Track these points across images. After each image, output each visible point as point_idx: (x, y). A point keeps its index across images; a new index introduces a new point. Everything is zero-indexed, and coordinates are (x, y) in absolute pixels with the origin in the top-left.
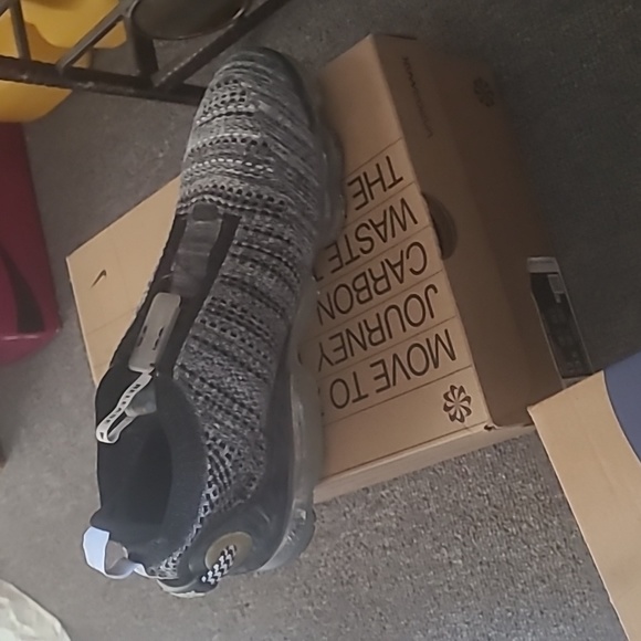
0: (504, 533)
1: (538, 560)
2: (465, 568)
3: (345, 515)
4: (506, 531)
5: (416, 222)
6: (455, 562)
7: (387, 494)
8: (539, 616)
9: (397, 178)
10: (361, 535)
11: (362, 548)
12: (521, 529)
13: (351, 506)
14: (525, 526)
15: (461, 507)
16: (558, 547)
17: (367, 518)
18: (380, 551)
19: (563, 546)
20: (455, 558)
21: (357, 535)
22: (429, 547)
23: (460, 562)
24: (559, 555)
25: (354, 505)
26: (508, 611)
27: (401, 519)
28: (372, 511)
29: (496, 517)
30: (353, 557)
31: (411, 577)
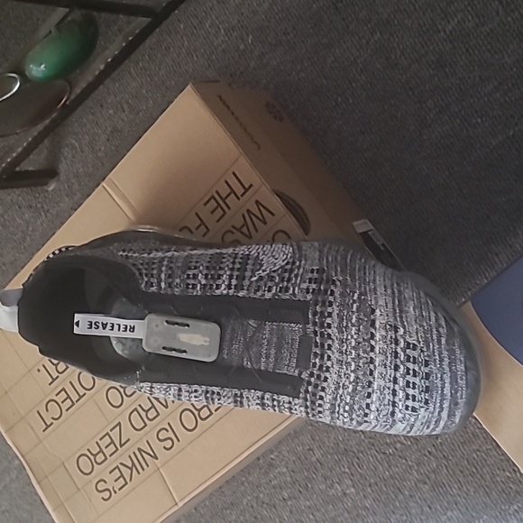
0: (382, 456)
1: (416, 468)
2: (358, 493)
3: (242, 484)
4: (385, 453)
5: (273, 214)
6: (348, 491)
7: (277, 456)
8: (428, 510)
9: (247, 186)
10: (261, 496)
11: (265, 505)
12: (396, 449)
13: (247, 475)
14: (398, 445)
15: (342, 446)
16: (430, 453)
17: (263, 481)
18: (282, 504)
19: (434, 451)
20: (348, 488)
21: (257, 498)
22: (323, 487)
23: (353, 490)
24: (432, 458)
25: (249, 474)
26: (402, 515)
27: (293, 472)
28: (266, 473)
29: (373, 445)
30: (259, 516)
31: (313, 515)
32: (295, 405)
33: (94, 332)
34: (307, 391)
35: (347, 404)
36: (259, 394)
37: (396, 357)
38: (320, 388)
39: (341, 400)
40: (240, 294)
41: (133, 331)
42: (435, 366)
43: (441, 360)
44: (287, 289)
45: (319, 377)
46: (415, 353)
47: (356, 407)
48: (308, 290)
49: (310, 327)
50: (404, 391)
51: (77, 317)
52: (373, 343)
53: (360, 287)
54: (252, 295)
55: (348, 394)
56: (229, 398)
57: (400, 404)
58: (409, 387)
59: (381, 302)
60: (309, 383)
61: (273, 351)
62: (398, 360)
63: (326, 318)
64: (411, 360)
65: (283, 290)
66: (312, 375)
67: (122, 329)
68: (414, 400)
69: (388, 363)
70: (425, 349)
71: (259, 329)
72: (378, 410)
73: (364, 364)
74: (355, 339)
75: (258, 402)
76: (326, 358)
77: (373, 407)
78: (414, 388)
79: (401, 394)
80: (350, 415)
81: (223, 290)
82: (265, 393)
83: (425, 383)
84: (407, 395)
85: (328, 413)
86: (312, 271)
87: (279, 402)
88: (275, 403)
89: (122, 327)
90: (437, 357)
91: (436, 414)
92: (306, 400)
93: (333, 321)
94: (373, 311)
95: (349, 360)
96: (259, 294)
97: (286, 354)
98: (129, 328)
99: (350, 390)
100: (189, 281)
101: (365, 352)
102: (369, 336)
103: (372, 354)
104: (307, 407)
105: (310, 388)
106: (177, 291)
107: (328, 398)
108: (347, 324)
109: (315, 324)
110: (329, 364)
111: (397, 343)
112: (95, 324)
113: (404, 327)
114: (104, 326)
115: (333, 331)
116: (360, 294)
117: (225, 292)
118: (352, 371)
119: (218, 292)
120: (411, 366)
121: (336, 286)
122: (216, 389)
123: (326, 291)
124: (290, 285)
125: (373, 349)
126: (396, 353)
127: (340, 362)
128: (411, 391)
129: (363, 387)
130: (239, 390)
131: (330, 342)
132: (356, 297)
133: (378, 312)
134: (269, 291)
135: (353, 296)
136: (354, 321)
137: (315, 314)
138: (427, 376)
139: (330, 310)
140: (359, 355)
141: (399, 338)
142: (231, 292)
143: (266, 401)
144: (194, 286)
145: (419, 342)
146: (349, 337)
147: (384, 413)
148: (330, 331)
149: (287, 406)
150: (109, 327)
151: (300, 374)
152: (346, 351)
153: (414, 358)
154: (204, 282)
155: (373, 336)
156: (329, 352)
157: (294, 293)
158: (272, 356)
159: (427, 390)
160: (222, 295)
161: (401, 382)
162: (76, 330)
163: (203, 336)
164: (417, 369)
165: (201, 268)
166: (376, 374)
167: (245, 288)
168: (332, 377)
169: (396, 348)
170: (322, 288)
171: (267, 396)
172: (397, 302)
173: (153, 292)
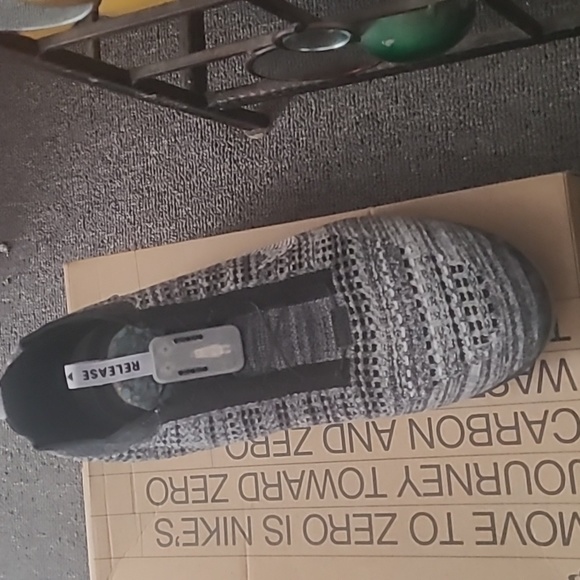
32: (349, 397)
33: (92, 383)
34: (357, 372)
35: (407, 368)
36: (304, 396)
37: (444, 287)
38: (371, 361)
39: (399, 365)
40: (251, 285)
41: (138, 369)
42: (490, 277)
43: (495, 271)
44: (301, 265)
45: (365, 348)
46: (464, 275)
47: (418, 367)
48: (324, 259)
49: (340, 295)
50: (465, 321)
51: (68, 369)
52: (413, 283)
53: (380, 234)
54: (265, 282)
55: (405, 354)
56: (270, 413)
57: (466, 338)
58: (470, 314)
59: (408, 239)
60: (357, 361)
61: (306, 339)
62: (447, 290)
63: (352, 278)
64: (462, 283)
65: (297, 267)
66: (357, 349)
67: (124, 370)
68: (480, 328)
69: (438, 298)
70: (473, 266)
71: (283, 317)
72: (444, 359)
73: (411, 310)
74: (393, 288)
75: (306, 408)
76: (367, 322)
77: (438, 358)
78: (476, 313)
79: (463, 327)
80: (415, 383)
81: (230, 286)
82: (310, 392)
83: (486, 302)
84: (471, 324)
85: (388, 392)
86: (323, 241)
87: (329, 399)
88: (326, 403)
89: (124, 367)
90: (490, 269)
91: (510, 334)
92: (359, 384)
93: (362, 278)
94: (402, 251)
95: (394, 314)
96: (272, 277)
97: (320, 336)
98: (132, 366)
99: (405, 349)
100: (189, 288)
101: (408, 297)
102: (407, 278)
103: (417, 296)
104: (363, 395)
105: (360, 367)
106: (178, 300)
107: (383, 370)
108: (379, 275)
109: (343, 289)
110: (372, 327)
111: (439, 272)
112: (91, 372)
113: (442, 253)
114: (103, 372)
115: (366, 290)
116: (384, 240)
117: (232, 288)
118: (401, 325)
119: (224, 290)
120: (464, 289)
121: (354, 244)
122: (253, 406)
123: (344, 252)
124: (303, 260)
125: (415, 290)
126: (443, 283)
127: (384, 320)
128: (473, 319)
129: (419, 339)
130: (279, 398)
131: (366, 302)
132: (378, 245)
133: (408, 250)
134: (282, 271)
135: (375, 245)
136: (385, 269)
137: (339, 278)
138: (486, 292)
139: (354, 268)
140: (403, 303)
141: (440, 266)
142: (239, 285)
143: (314, 404)
144: (196, 292)
145: (464, 262)
146: (386, 288)
147: (452, 360)
148: (362, 290)
149: (339, 402)
150: (108, 372)
151: (344, 353)
152: (387, 304)
153: (464, 280)
154: (206, 284)
155: (411, 276)
156: (369, 314)
157: (309, 266)
158: (306, 345)
159: (491, 308)
160: (230, 293)
161: (459, 313)
162: (72, 385)
163: (222, 344)
164: (471, 290)
165: (200, 280)
166: (428, 317)
167: (254, 277)
168: (380, 341)
169: (441, 278)
170: (339, 250)
171: (314, 396)
172: (425, 233)
173: (151, 308)
